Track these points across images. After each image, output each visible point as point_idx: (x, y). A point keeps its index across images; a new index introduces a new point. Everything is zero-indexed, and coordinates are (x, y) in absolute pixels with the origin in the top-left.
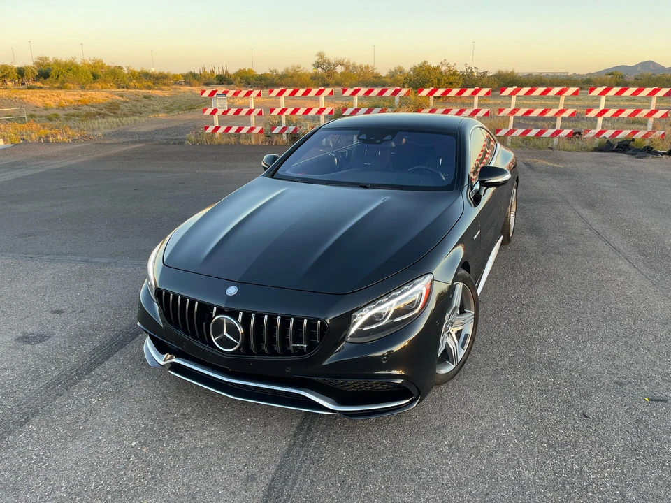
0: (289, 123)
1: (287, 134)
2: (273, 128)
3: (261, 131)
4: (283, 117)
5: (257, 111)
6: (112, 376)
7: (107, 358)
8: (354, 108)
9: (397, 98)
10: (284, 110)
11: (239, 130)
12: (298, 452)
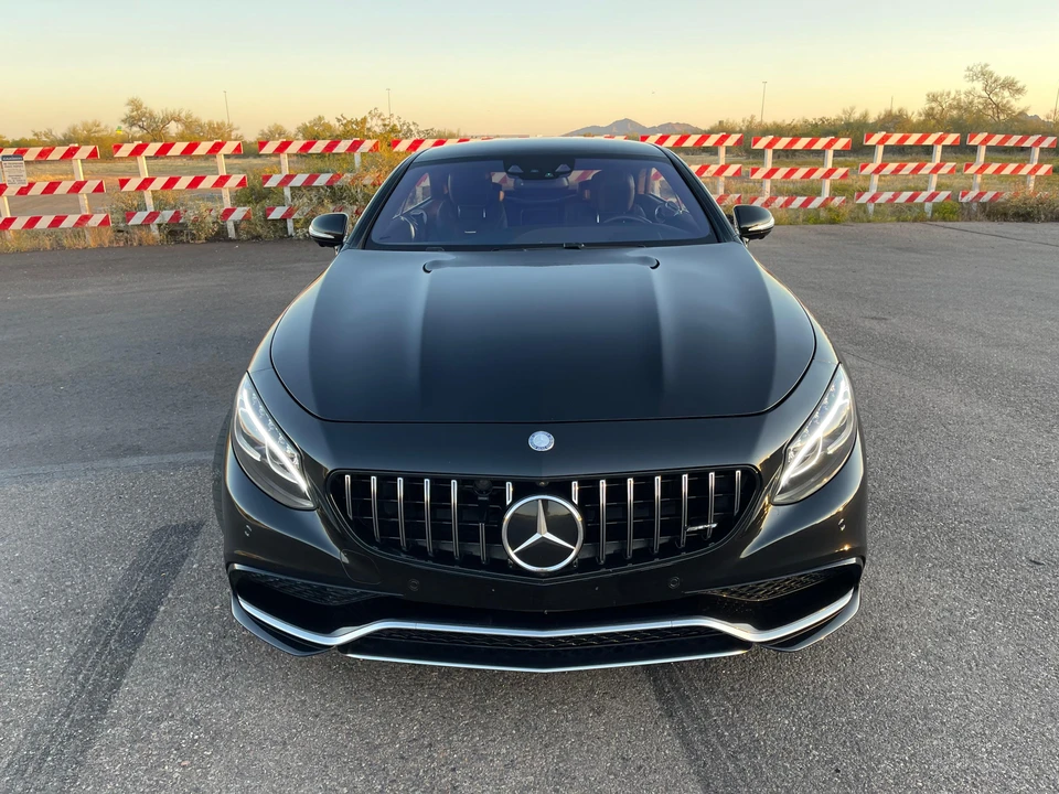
0: (161, 204)
1: (160, 225)
2: (130, 215)
3: (105, 222)
4: (148, 194)
5: (92, 184)
6: (168, 707)
7: (121, 672)
8: (284, 175)
9: (357, 155)
10: (147, 183)
11: (57, 222)
12: (706, 743)
